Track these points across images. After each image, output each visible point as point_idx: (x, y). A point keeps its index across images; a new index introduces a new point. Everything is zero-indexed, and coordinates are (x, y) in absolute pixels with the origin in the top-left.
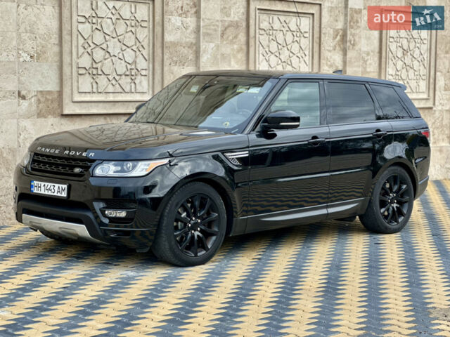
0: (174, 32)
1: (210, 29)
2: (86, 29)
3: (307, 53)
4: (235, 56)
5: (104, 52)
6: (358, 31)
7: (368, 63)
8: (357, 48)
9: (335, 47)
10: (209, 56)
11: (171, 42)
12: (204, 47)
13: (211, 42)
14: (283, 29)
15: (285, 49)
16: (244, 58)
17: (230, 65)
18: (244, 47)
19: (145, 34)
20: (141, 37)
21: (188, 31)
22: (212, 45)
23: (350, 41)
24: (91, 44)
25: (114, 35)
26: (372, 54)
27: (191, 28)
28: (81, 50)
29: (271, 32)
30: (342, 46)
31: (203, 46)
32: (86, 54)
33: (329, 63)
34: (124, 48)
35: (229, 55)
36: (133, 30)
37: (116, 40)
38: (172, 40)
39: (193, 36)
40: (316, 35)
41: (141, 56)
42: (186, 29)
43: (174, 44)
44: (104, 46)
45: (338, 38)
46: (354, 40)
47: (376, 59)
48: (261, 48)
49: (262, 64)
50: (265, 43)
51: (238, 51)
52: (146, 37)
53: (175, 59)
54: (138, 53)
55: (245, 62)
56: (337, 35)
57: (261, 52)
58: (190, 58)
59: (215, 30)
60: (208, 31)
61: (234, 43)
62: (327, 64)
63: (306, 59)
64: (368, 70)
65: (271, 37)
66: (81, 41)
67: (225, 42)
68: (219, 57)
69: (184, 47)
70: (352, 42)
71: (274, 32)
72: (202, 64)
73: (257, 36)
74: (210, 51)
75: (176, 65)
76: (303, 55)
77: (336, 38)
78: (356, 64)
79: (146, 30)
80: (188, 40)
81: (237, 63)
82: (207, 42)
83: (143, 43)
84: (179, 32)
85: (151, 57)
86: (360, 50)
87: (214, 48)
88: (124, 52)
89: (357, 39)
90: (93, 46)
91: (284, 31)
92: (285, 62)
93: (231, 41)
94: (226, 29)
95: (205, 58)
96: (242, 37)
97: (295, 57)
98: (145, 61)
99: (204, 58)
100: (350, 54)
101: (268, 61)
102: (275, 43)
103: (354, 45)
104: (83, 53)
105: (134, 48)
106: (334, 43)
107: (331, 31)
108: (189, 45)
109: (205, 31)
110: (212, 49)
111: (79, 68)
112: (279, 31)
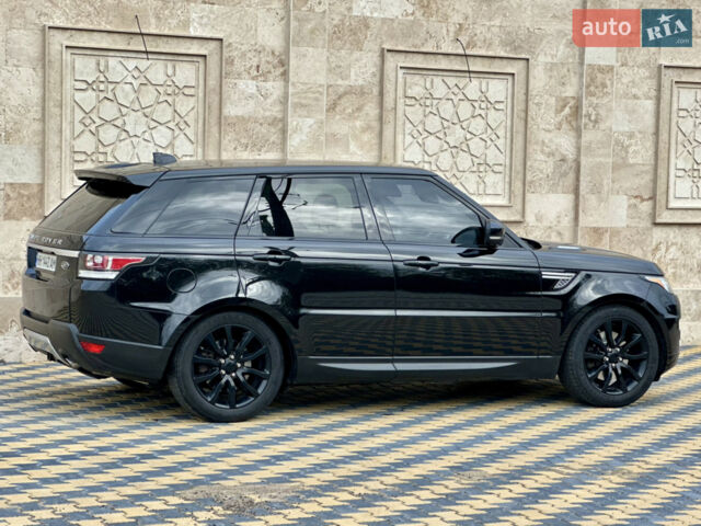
0: (244, 102)
1: (305, 98)
2: (88, 99)
3: (501, 133)
4: (356, 138)
5: (118, 130)
6: (606, 100)
7: (631, 150)
8: (602, 126)
9: (560, 124)
10: (304, 138)
11: (237, 117)
12: (295, 123)
13: (306, 117)
14: (453, 97)
15: (458, 127)
16: (375, 141)
17: (347, 150)
18: (375, 124)
19: (192, 106)
20: (182, 110)
21: (269, 101)
22: (310, 121)
23: (589, 116)
24: (97, 120)
25: (137, 107)
26: (639, 136)
27: (275, 97)
28: (79, 128)
29: (428, 102)
30: (574, 123)
31: (292, 122)
32: (88, 133)
33: (547, 150)
34: (153, 124)
35: (346, 135)
36: (170, 99)
37: (140, 113)
38: (240, 114)
39: (278, 108)
40: (519, 107)
41: (182, 136)
42: (265, 97)
43: (242, 119)
44: (119, 123)
45: (567, 110)
46: (597, 114)
47: (649, 144)
48: (409, 125)
49: (410, 150)
50: (416, 118)
51: (364, 130)
52: (193, 109)
53: (243, 141)
54: (177, 132)
55: (376, 147)
56: (565, 106)
57: (407, 131)
58: (272, 139)
59: (317, 99)
60: (303, 101)
61: (356, 118)
62: (542, 152)
63: (500, 143)
64: (631, 161)
65: (428, 110)
66: (79, 115)
67: (338, 117)
68: (323, 138)
69: (261, 124)
70: (593, 118)
71: (435, 102)
72: (290, 149)
73: (400, 107)
74: (306, 130)
75: (246, 150)
76: (494, 137)
77: (562, 110)
78: (601, 151)
79: (193, 100)
80: (268, 114)
81: (362, 148)
82: (299, 116)
83: (186, 119)
84: (252, 102)
85: (200, 138)
86: (611, 129)
87: (315, 126)
88: (153, 131)
89: (603, 112)
90: (99, 122)
91: (456, 101)
92: (455, 147)
93: (350, 115)
94: (340, 97)
95: (297, 140)
96: (371, 110)
97: (477, 139)
98: (189, 143)
99: (294, 141)
100: (587, 136)
101: (422, 145)
102: (437, 118)
103: (596, 122)
104: (82, 132)
105: (171, 125)
106: (559, 119)
107: (553, 101)
108: (270, 121)
109: (296, 100)
110: (310, 127)
111: (75, 152)
112: (444, 101)
